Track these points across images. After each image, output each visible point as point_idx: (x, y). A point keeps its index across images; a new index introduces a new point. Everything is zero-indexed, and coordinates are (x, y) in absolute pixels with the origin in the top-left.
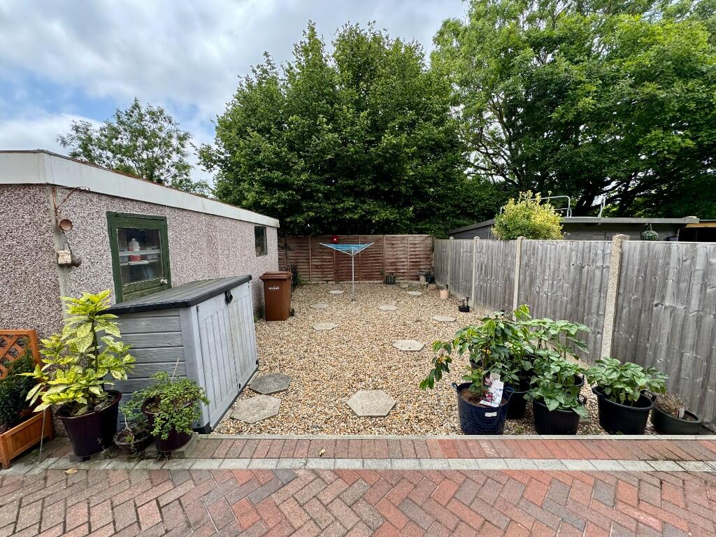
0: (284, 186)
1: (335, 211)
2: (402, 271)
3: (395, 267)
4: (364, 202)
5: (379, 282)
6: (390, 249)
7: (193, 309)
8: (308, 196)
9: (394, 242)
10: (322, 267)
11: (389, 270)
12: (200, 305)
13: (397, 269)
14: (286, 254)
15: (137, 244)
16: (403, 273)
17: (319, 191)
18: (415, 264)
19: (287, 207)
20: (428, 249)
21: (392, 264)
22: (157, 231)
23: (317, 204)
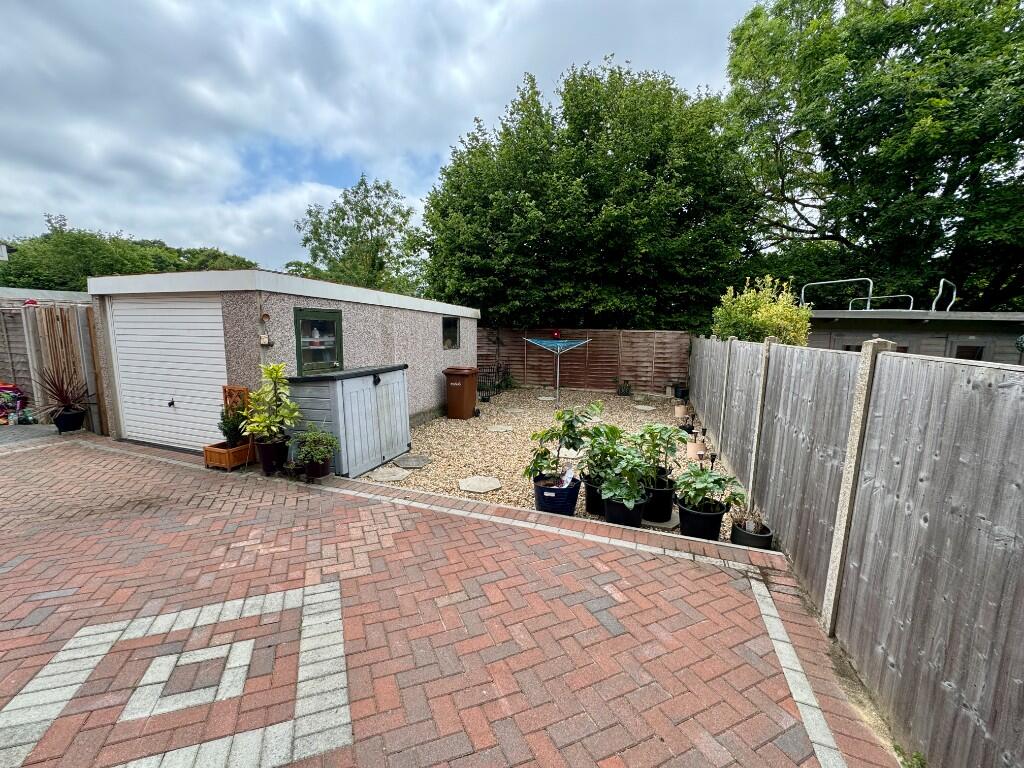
0: (485, 271)
1: (548, 298)
2: (644, 379)
3: (633, 374)
4: (587, 288)
5: (610, 391)
6: (628, 349)
7: (339, 383)
8: (515, 282)
9: (634, 340)
10: (539, 368)
11: (626, 376)
12: (345, 382)
13: (636, 376)
14: (498, 350)
15: (317, 332)
16: (645, 381)
17: (526, 276)
18: (663, 372)
19: (490, 295)
20: (684, 351)
21: (631, 369)
22: (333, 323)
23: (523, 292)
